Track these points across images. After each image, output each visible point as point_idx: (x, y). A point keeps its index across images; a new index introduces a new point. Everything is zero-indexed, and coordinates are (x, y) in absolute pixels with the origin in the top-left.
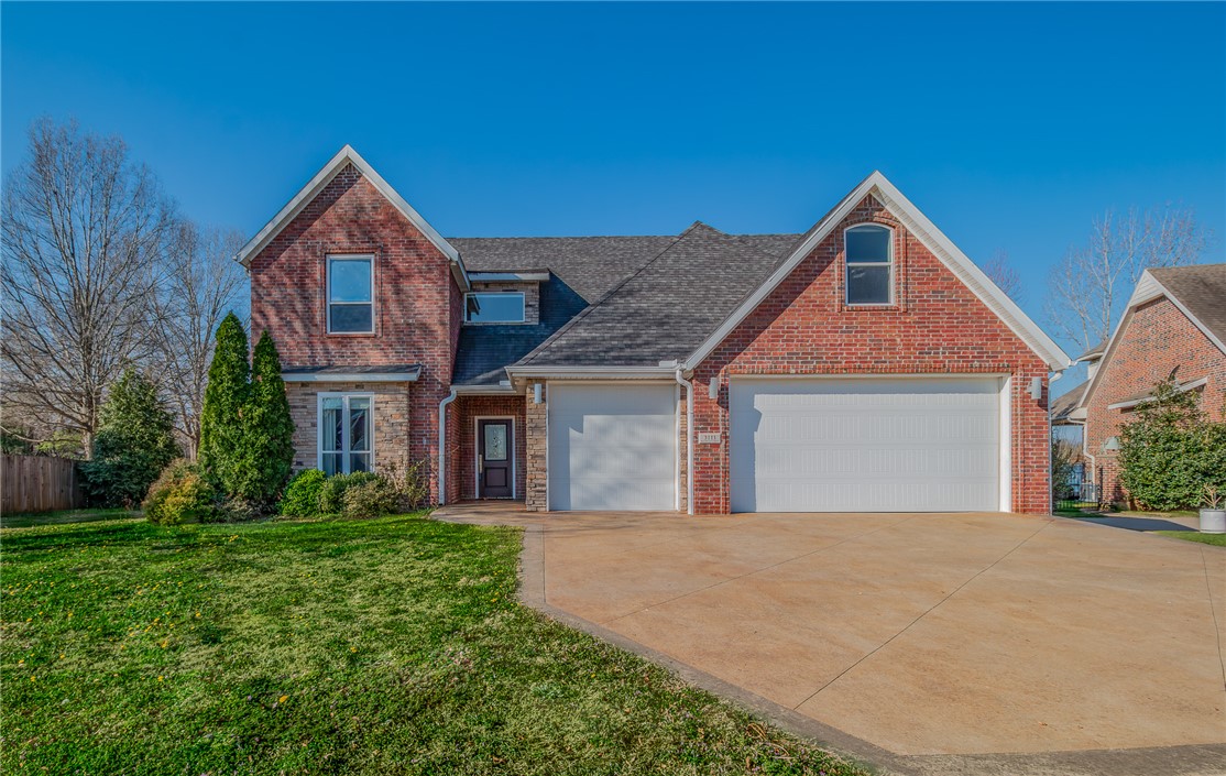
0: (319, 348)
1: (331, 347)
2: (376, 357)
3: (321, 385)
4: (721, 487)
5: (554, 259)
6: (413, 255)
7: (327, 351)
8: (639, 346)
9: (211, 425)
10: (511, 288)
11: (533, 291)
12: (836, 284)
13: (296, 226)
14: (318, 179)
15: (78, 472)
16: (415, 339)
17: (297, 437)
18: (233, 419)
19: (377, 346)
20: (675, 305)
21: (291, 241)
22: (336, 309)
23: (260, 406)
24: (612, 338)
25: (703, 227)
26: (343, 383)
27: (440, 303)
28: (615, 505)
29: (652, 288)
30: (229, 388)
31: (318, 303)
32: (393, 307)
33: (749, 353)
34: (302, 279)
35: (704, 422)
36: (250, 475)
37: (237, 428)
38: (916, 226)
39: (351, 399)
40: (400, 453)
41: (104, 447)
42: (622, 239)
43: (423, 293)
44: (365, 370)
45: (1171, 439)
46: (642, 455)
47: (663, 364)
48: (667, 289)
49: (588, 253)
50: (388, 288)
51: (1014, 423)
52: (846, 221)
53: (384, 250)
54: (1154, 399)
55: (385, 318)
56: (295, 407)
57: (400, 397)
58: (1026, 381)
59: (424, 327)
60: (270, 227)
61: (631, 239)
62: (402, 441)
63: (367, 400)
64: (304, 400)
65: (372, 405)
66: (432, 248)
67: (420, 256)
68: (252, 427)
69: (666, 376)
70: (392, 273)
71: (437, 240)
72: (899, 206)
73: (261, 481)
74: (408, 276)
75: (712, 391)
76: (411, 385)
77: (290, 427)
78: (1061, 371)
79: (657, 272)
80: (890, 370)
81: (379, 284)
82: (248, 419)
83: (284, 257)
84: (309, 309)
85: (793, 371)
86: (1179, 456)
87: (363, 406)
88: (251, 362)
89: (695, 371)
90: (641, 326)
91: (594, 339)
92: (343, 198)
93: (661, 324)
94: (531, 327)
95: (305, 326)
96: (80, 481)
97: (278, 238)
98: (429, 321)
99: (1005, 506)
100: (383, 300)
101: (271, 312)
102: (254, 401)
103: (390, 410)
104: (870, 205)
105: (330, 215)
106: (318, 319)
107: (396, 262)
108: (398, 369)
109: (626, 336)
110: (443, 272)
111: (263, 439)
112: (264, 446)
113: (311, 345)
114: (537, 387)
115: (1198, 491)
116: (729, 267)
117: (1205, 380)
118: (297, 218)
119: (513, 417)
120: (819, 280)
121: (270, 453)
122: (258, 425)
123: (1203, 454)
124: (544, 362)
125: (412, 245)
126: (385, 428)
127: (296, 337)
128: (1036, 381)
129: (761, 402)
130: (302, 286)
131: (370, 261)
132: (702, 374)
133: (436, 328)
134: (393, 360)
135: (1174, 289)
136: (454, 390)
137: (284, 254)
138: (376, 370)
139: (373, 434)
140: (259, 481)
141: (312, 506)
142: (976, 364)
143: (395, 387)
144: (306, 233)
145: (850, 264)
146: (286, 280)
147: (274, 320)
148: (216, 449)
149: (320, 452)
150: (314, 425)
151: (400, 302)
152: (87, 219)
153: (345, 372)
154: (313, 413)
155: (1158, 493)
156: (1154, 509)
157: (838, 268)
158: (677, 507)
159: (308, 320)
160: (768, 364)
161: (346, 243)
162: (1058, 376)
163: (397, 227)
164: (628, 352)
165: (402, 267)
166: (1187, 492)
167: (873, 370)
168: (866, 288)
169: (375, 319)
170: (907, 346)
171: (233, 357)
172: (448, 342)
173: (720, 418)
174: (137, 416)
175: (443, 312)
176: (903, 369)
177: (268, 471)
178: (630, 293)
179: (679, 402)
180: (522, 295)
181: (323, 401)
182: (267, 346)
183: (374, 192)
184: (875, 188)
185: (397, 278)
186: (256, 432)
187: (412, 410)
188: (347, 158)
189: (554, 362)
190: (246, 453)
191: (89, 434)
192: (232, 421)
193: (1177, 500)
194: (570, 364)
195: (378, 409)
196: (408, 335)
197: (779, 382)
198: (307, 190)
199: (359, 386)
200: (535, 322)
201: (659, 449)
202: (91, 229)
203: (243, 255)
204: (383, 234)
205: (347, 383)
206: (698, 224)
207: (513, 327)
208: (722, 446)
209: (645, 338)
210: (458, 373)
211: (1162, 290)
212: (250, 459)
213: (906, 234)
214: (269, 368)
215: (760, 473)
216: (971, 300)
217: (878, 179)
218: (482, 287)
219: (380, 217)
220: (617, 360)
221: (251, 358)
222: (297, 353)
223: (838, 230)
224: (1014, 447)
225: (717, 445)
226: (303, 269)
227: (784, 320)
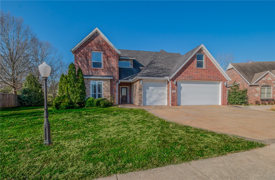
0: (90, 71)
1: (93, 71)
2: (103, 74)
3: (91, 79)
4: (176, 101)
5: (132, 55)
6: (111, 53)
7: (92, 72)
8: (159, 74)
9: (69, 87)
10: (127, 60)
11: (132, 61)
12: (195, 64)
13: (85, 44)
14: (90, 34)
15: (18, 98)
16: (111, 70)
17: (86, 90)
18: (74, 86)
19: (103, 71)
20: (163, 66)
21: (84, 47)
22: (94, 63)
23: (79, 83)
24: (154, 72)
25: (163, 51)
26: (96, 79)
27: (117, 63)
28: (155, 104)
29: (158, 62)
30: (73, 79)
31: (90, 61)
32: (106, 63)
33: (180, 76)
34: (86, 56)
35: (173, 89)
36: (78, 98)
37: (75, 88)
38: (208, 54)
39: (98, 82)
40: (109, 94)
41: (25, 92)
42: (144, 52)
43: (113, 61)
44: (101, 76)
45: (236, 93)
46: (160, 95)
47: (165, 77)
48: (160, 63)
49: (138, 54)
50: (106, 59)
51: (222, 90)
52: (197, 53)
53: (105, 51)
54: (233, 86)
55: (105, 65)
56: (86, 84)
57: (109, 82)
58: (224, 82)
59: (113, 67)
60: (79, 44)
61: (146, 52)
62: (109, 91)
63: (102, 83)
64: (87, 82)
65: (102, 84)
66: (115, 51)
67: (112, 53)
68: (78, 88)
69: (165, 80)
70: (106, 56)
71: (116, 50)
72: (206, 51)
73: (81, 100)
74: (110, 57)
75: (175, 83)
76: (111, 80)
77: (85, 88)
78: (229, 81)
79: (158, 59)
80: (204, 80)
81: (104, 58)
82: (77, 86)
83: (82, 51)
84: (88, 62)
85: (188, 80)
86: (237, 95)
87: (100, 84)
88: (77, 74)
89: (171, 79)
90: (158, 70)
91: (150, 72)
92: (95, 39)
93: (162, 69)
94: (132, 69)
95: (87, 66)
96: (20, 100)
97: (81, 46)
98: (114, 66)
99: (220, 104)
100: (104, 62)
101: (79, 63)
102: (78, 82)
103: (106, 85)
104: (201, 50)
105: (93, 42)
106: (90, 65)
107: (107, 54)
108: (108, 76)
109: (156, 72)
110: (117, 57)
111: (81, 91)
112: (81, 92)
113: (89, 71)
114: (141, 81)
115: (240, 101)
116: (170, 59)
117: (240, 83)
118: (85, 42)
119: (128, 87)
120: (192, 63)
121: (82, 94)
122: (80, 88)
123: (241, 95)
124: (142, 76)
125: (110, 50)
126: (105, 88)
127: (85, 68)
128: (226, 82)
129: (182, 85)
130: (86, 57)
131: (101, 53)
132: (173, 80)
133: (116, 68)
134: (107, 74)
135: (234, 67)
136: (120, 81)
137: (82, 50)
138: (104, 76)
139: (103, 90)
140: (80, 100)
141: (92, 105)
142: (217, 79)
143: (107, 80)
144: (87, 46)
145: (197, 61)
146: (82, 56)
147: (80, 65)
148: (70, 93)
149: (91, 93)
150: (90, 88)
151: (108, 62)
152: (12, 36)
153: (97, 77)
154: (90, 85)
155: (233, 102)
156: (233, 104)
157: (196, 61)
158: (166, 104)
159: (88, 65)
160: (184, 78)
161: (96, 49)
162: (228, 82)
163: (107, 46)
164: (157, 75)
165: (108, 55)
166: (238, 102)
167: (201, 80)
168: (200, 65)
169: (102, 65)
170: (206, 76)
171: (73, 72)
172: (118, 71)
173: (176, 88)
174: (33, 85)
175: (117, 65)
176: (206, 80)
177: (82, 97)
178: (154, 63)
179: (167, 85)
180: (130, 62)
181: (92, 83)
182: (80, 70)
183: (102, 38)
184: (202, 47)
185: (107, 57)
186: (79, 89)
187: (111, 85)
188: (97, 30)
189: (144, 76)
190: (77, 94)
191: (14, 89)
192: (74, 87)
193: (236, 103)
194: (148, 77)
195: (104, 85)
196: (109, 69)
197: (186, 81)
198: (88, 36)
199: (100, 80)
200: (132, 68)
201: (163, 94)
202: (13, 39)
203: (73, 50)
204: (104, 47)
205: (97, 79)
206: (162, 50)
207: (128, 68)
208: (176, 93)
209: (160, 72)
210: (120, 78)
211: (233, 67)
212: (78, 95)
213: (206, 56)
214: (81, 75)
215: (182, 98)
216: (216, 68)
217: (202, 45)
218: (122, 60)
219: (104, 44)
220: (156, 76)
221: (76, 72)
222: (85, 72)
223: (196, 54)
224: (222, 93)
225: (175, 93)
226: (86, 54)
227: (186, 70)
